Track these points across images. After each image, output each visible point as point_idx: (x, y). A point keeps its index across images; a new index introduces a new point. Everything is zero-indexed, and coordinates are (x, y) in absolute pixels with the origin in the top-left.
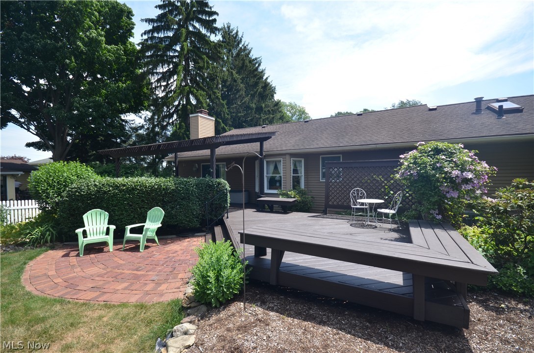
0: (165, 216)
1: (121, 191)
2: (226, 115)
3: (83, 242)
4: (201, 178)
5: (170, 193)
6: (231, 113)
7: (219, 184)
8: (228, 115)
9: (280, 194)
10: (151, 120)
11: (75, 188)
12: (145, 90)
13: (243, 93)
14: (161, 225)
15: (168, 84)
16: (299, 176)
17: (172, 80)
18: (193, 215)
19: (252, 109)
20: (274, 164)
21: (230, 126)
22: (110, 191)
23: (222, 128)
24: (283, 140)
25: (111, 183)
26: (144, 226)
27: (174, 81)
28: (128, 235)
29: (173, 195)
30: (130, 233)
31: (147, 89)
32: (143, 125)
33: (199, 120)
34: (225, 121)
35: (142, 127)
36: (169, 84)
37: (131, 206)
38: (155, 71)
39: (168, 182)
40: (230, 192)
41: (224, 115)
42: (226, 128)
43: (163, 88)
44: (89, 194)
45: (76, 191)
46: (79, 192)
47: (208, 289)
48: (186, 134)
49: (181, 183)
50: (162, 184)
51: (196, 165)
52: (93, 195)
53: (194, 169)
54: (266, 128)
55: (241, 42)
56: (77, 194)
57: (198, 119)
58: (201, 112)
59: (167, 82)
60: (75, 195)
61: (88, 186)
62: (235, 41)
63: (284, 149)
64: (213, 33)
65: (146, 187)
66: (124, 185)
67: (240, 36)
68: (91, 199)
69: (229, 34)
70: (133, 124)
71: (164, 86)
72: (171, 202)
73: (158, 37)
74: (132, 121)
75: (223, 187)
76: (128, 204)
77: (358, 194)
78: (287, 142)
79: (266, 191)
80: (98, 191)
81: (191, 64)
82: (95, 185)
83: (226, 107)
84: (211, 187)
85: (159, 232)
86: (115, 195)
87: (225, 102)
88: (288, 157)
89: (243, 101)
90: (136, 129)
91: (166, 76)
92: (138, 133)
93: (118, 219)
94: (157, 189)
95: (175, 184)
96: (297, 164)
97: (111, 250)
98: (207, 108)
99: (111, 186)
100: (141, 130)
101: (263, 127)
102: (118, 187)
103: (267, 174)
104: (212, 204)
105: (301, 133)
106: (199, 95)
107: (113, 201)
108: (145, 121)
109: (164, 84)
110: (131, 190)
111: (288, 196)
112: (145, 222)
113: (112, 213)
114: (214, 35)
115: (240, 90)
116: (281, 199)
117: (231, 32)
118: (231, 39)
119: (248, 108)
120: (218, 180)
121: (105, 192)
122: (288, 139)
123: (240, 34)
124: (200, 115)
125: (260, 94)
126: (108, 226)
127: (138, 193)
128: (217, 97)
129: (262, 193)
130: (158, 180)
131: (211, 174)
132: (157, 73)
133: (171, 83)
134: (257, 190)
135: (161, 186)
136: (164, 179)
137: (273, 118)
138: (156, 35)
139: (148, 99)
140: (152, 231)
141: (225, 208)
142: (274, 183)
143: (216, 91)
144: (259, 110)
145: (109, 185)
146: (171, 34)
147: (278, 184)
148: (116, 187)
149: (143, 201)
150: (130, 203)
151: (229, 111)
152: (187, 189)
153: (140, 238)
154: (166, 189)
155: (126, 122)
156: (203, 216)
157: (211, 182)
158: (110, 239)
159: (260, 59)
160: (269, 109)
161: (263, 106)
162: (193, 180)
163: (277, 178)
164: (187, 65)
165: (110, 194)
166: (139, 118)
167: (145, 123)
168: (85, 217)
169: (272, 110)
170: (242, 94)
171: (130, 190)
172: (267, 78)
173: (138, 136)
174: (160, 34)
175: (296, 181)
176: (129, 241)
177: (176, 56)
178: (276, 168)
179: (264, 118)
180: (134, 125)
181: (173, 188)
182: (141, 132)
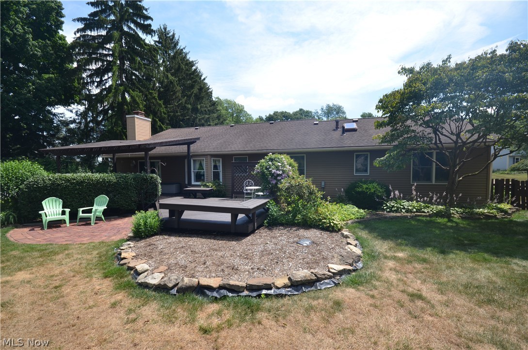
0: (109, 202)
1: (72, 184)
2: (163, 114)
3: (46, 220)
4: (138, 173)
5: (112, 185)
6: (168, 112)
7: (152, 178)
8: (165, 114)
9: (202, 185)
10: (84, 115)
11: (32, 182)
12: (76, 84)
13: (179, 94)
14: (106, 208)
15: (101, 81)
16: (218, 172)
17: (106, 77)
18: (132, 200)
19: (188, 109)
20: (199, 162)
21: (168, 124)
22: (63, 183)
23: (159, 126)
24: (209, 142)
25: (63, 178)
26: (92, 209)
27: (109, 78)
28: (81, 214)
29: (115, 186)
30: (82, 213)
31: (79, 83)
32: (74, 119)
33: (136, 121)
34: (162, 120)
35: (74, 121)
36: (103, 81)
37: (80, 194)
38: (88, 67)
39: (110, 177)
40: (161, 184)
41: (161, 114)
42: (163, 126)
43: (96, 84)
44: (45, 186)
45: (34, 184)
46: (36, 185)
47: (140, 229)
48: (123, 132)
49: (122, 177)
50: (106, 178)
51: (134, 161)
52: (48, 187)
53: (132, 165)
54: (198, 130)
55: (178, 44)
56: (35, 186)
57: (134, 120)
58: (137, 113)
59: (101, 78)
60: (33, 187)
61: (43, 180)
62: (172, 43)
63: (207, 150)
64: (149, 34)
65: (93, 181)
66: (74, 179)
67: (177, 39)
68: (47, 190)
69: (165, 35)
70: (62, 117)
71: (97, 82)
72: (113, 192)
73: (91, 36)
74: (61, 114)
75: (155, 180)
76: (78, 193)
77: (249, 184)
78: (210, 145)
79: (193, 183)
80: (53, 184)
81: (127, 63)
82: (50, 179)
83: (163, 106)
84: (146, 180)
85: (105, 212)
86: (67, 186)
87: (161, 102)
88: (209, 157)
89: (180, 102)
90: (66, 123)
91: (99, 72)
92: (69, 127)
93: (70, 204)
94: (102, 182)
95: (116, 178)
96: (217, 163)
97: (68, 225)
98: (144, 108)
99: (63, 180)
100: (72, 124)
101: (196, 129)
102: (69, 181)
103: (194, 170)
104: (147, 192)
105: (224, 137)
106: (135, 97)
107: (65, 191)
108: (77, 115)
109: (98, 80)
110: (81, 183)
111: (208, 187)
112: (93, 206)
113: (65, 200)
114: (150, 36)
115: (177, 92)
116: (202, 188)
117: (168, 34)
118: (167, 40)
119: (184, 108)
120: (151, 175)
121: (59, 185)
122: (212, 142)
123: (176, 37)
124: (136, 116)
125: (196, 95)
126: (62, 209)
127: (86, 185)
128: (154, 98)
129: (190, 184)
130: (102, 175)
131: (146, 171)
132: (89, 70)
133: (105, 80)
134: (186, 182)
135: (105, 180)
136: (107, 175)
137: (209, 118)
138: (89, 33)
139: (80, 93)
140: (100, 212)
141: (156, 195)
142: (199, 177)
143: (153, 91)
144: (195, 110)
145: (61, 179)
146: (104, 33)
147: (202, 178)
148: (67, 180)
149: (90, 191)
150: (80, 193)
151: (166, 111)
152: (127, 182)
153: (91, 216)
154: (109, 182)
155: (54, 115)
156: (140, 201)
157: (146, 176)
158: (66, 217)
159: (197, 62)
160: (206, 109)
161: (199, 107)
162: (131, 175)
163: (202, 173)
164: (123, 64)
165: (63, 186)
166: (70, 112)
167: (77, 117)
168: (43, 203)
169: (208, 110)
170: (179, 96)
171: (79, 183)
172: (204, 79)
173: (70, 131)
174: (93, 32)
175: (216, 175)
176: (82, 219)
177: (110, 54)
178: (201, 165)
179: (200, 118)
180: (64, 119)
181: (115, 181)
182: (72, 126)
